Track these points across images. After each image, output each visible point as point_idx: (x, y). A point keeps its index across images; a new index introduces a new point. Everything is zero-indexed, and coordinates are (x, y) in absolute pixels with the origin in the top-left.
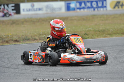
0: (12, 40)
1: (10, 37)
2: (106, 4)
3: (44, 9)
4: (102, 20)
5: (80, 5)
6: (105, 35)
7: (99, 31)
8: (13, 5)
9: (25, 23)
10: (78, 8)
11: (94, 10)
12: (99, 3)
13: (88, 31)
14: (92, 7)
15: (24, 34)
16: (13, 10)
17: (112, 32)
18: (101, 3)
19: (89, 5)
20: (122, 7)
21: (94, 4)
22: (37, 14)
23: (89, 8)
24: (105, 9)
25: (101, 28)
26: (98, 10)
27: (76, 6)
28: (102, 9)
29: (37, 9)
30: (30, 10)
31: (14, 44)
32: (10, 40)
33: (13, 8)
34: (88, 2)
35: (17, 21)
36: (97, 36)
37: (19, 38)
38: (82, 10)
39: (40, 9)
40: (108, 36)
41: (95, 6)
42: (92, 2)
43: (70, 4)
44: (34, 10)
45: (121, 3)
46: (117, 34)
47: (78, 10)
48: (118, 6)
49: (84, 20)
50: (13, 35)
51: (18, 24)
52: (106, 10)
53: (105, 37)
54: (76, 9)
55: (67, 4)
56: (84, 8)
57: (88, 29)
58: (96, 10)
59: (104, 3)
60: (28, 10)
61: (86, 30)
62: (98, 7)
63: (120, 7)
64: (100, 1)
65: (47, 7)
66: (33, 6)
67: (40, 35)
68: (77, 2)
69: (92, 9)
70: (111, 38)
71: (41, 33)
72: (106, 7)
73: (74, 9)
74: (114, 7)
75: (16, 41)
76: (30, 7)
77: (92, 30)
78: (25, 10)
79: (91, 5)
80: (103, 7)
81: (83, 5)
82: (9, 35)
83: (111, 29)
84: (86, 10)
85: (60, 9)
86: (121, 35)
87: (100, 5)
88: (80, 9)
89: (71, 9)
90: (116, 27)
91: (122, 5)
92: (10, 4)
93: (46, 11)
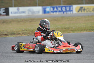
0: (3, 34)
1: (1, 32)
2: (72, 8)
3: (27, 12)
4: (69, 21)
5: (54, 9)
6: (69, 31)
7: (65, 28)
8: (4, 9)
9: (12, 22)
10: (52, 12)
11: (64, 13)
12: (67, 8)
13: (57, 28)
14: (62, 11)
15: (11, 30)
16: (3, 12)
17: (74, 29)
18: (69, 8)
19: (60, 9)
20: (84, 11)
21: (64, 9)
22: (21, 16)
23: (59, 11)
24: (71, 12)
25: (67, 27)
26: (66, 13)
27: (50, 10)
28: (69, 13)
29: (21, 12)
30: (16, 13)
31: (4, 37)
32: (1, 34)
33: (4, 11)
34: (59, 7)
35: (7, 21)
36: (64, 32)
37: (8, 33)
38: (55, 13)
39: (23, 12)
40: (71, 32)
41: (64, 10)
42: (62, 7)
43: (46, 8)
44: (19, 13)
45: (83, 8)
46: (78, 31)
47: (52, 13)
48: (81, 10)
49: (55, 20)
50: (3, 31)
51: (7, 23)
52: (73, 13)
53: (69, 32)
54: (50, 12)
55: (44, 8)
56: (56, 12)
57: (57, 27)
58: (65, 13)
59: (71, 8)
60: (15, 13)
61: (56, 28)
62: (66, 11)
63: (83, 11)
64: (68, 6)
65: (29, 11)
66: (18, 10)
67: (23, 31)
68: (51, 7)
69: (62, 13)
70: (73, 33)
71: (24, 29)
72: (72, 11)
73: (49, 12)
74: (79, 11)
75: (6, 35)
76: (16, 11)
77: (60, 27)
78: (13, 13)
79: (62, 9)
80: (70, 10)
81: (55, 9)
82: (1, 31)
83: (74, 27)
84: (57, 13)
85: (39, 12)
86: (81, 32)
87: (68, 9)
88: (53, 12)
89: (46, 12)
90: (77, 26)
91: (84, 10)
92: (2, 8)
93: (28, 13)
